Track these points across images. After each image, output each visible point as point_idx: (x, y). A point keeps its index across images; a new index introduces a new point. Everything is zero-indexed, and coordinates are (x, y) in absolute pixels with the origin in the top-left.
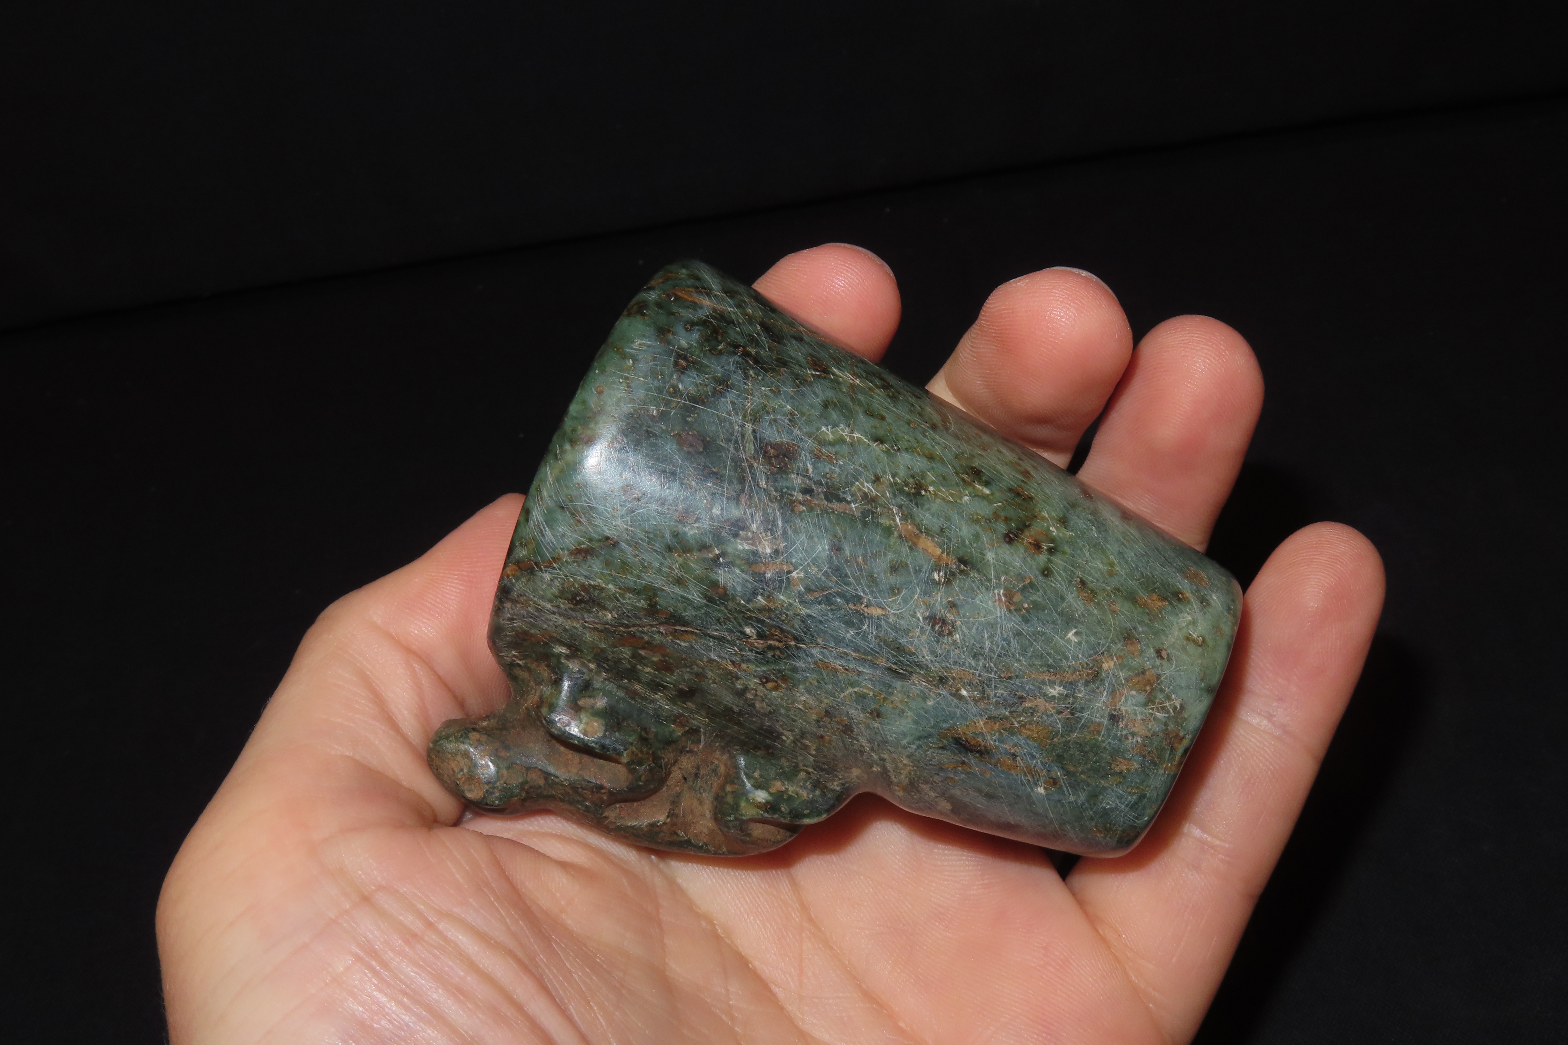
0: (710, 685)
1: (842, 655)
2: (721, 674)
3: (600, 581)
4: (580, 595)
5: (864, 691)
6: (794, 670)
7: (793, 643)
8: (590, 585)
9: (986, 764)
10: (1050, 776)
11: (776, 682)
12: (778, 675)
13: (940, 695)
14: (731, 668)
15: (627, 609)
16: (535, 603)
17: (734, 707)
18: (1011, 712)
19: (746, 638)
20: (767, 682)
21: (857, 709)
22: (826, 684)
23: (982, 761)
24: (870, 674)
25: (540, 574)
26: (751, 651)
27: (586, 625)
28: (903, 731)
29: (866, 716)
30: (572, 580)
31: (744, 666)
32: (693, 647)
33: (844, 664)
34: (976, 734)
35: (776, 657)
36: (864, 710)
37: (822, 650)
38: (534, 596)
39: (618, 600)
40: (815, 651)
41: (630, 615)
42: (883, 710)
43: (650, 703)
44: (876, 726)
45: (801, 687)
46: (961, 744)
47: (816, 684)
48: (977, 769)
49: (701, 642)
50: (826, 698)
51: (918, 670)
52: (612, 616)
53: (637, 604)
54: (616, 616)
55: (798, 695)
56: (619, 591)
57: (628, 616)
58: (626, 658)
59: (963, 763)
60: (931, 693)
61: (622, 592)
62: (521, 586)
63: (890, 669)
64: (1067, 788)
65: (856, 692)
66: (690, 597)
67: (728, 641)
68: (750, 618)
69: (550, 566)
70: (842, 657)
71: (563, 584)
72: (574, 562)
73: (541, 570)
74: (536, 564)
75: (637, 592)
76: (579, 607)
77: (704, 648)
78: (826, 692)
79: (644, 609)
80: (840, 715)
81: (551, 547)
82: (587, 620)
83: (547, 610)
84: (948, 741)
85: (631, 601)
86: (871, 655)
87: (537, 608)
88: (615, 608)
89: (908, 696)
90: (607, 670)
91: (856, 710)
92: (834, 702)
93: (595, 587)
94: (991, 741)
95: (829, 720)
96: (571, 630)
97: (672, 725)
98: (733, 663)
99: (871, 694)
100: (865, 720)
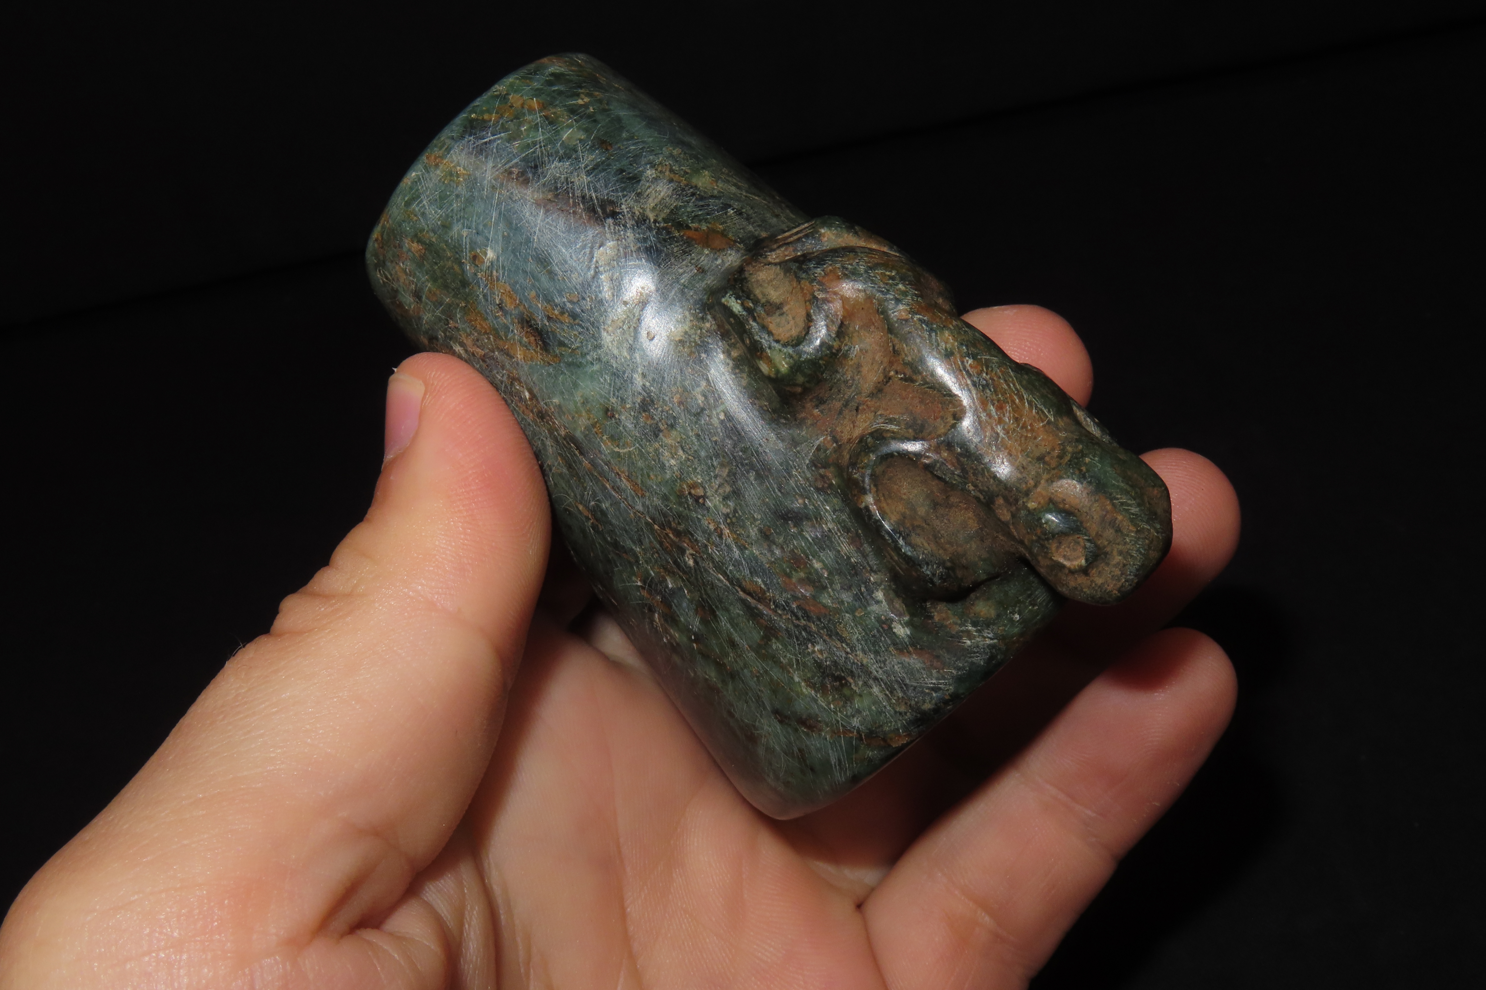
0: (761, 519)
1: (617, 490)
2: (741, 527)
3: (804, 690)
4: (833, 687)
5: (609, 444)
6: (665, 498)
7: (656, 527)
8: (816, 692)
9: (529, 308)
10: (476, 268)
11: (690, 493)
12: (683, 500)
13: (546, 404)
14: (727, 531)
15: (794, 647)
16: (889, 700)
17: (752, 478)
18: (494, 352)
19: (696, 556)
20: (699, 497)
21: (624, 427)
22: (642, 470)
23: (531, 313)
24: (599, 458)
25: (862, 728)
26: (696, 540)
27: (848, 650)
28: (592, 382)
29: (619, 415)
30: (832, 706)
31: (712, 527)
32: (751, 573)
33: (618, 480)
34: (526, 346)
35: (677, 522)
36: (619, 422)
37: (633, 505)
38: (885, 707)
39: (797, 661)
40: (639, 507)
41: (795, 640)
42: (601, 414)
43: (844, 521)
44: (615, 399)
45: (668, 476)
46: (544, 342)
47: (651, 474)
48: (540, 305)
49: (741, 575)
50: (649, 453)
51: (559, 438)
52: (815, 647)
53: (780, 647)
54: (810, 645)
55: (675, 468)
56: (791, 670)
57: (798, 639)
58: (833, 590)
59: (549, 318)
60: (553, 410)
61: (788, 667)
62: (893, 723)
63: (581, 453)
64: (466, 248)
65: (618, 446)
66: (728, 625)
67: (713, 562)
68: (685, 573)
69: (846, 731)
70: (618, 488)
71: (844, 706)
72: (820, 722)
73: (858, 731)
74: (861, 739)
75: (774, 659)
76: (843, 675)
77: (741, 567)
78: (646, 459)
79: (777, 638)
80: (644, 427)
81: (836, 747)
82: (844, 655)
83: (880, 685)
84: (554, 352)
85: (785, 654)
86: (593, 475)
87: (891, 692)
88: (805, 654)
89: (573, 418)
90: (865, 583)
91: (627, 426)
92: (644, 445)
93: (813, 686)
94: (517, 332)
95: (660, 424)
96: (870, 651)
97: (834, 483)
98: (720, 536)
99: (605, 438)
100: (623, 410)
